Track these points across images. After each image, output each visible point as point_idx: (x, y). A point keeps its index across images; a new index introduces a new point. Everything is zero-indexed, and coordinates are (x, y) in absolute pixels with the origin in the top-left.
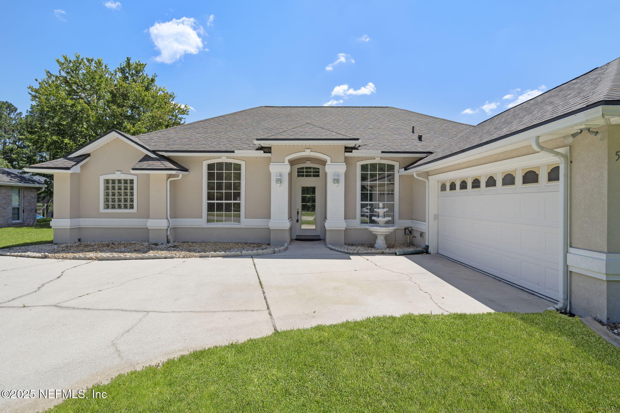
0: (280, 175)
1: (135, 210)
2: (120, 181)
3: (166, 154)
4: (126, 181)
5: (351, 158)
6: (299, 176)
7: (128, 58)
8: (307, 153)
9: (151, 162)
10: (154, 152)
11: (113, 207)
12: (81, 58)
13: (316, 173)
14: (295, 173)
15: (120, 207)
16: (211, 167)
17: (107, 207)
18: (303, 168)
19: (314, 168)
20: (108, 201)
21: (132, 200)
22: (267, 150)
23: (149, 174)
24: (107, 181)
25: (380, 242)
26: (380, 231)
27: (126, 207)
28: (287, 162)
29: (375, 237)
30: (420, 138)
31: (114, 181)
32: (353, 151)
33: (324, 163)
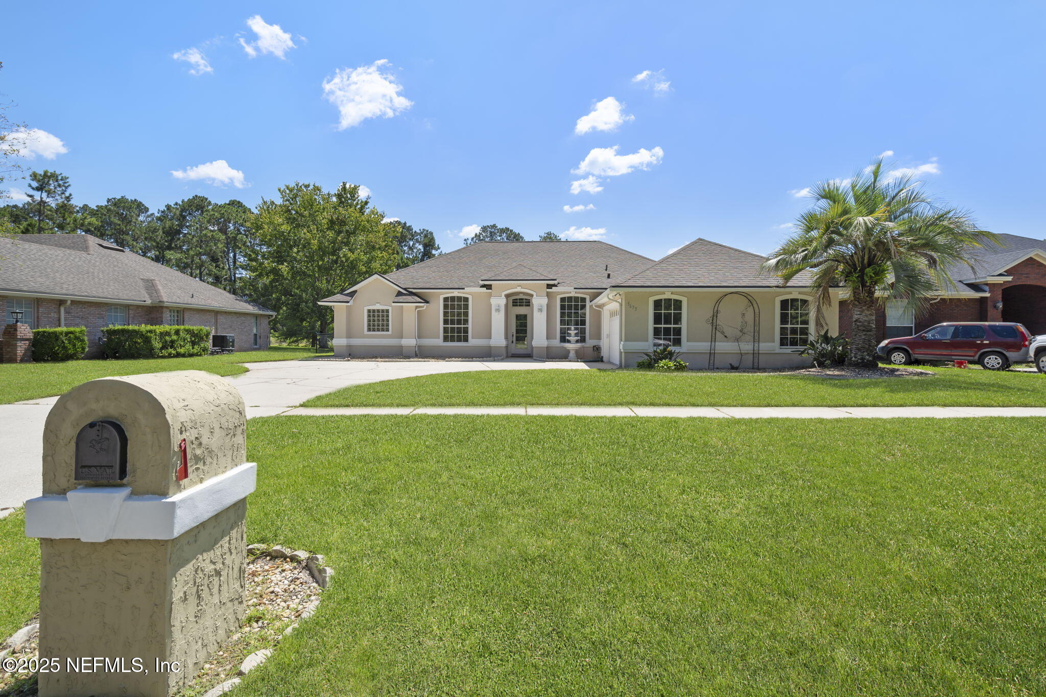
0: (499, 306)
1: (390, 333)
2: (378, 311)
3: (414, 291)
4: (383, 311)
5: (552, 292)
6: (513, 305)
7: (344, 183)
8: (519, 289)
9: (404, 297)
10: (405, 289)
11: (374, 330)
12: (300, 185)
13: (528, 303)
14: (511, 303)
15: (378, 330)
16: (446, 299)
17: (369, 330)
18: (517, 299)
19: (526, 299)
20: (370, 326)
21: (388, 325)
22: (489, 287)
23: (402, 306)
24: (369, 311)
25: (572, 354)
26: (571, 346)
27: (383, 330)
28: (503, 296)
29: (568, 351)
30: (609, 276)
31: (374, 311)
32: (553, 288)
33: (532, 296)
